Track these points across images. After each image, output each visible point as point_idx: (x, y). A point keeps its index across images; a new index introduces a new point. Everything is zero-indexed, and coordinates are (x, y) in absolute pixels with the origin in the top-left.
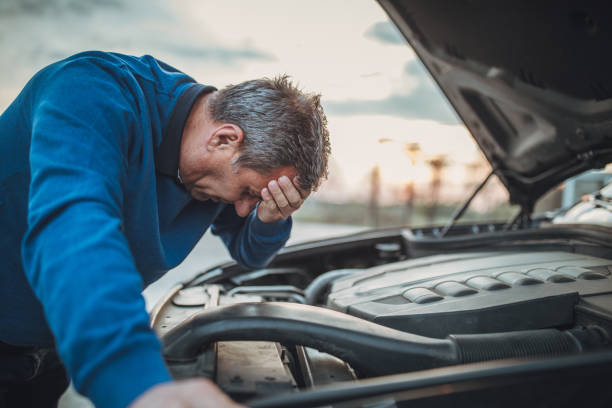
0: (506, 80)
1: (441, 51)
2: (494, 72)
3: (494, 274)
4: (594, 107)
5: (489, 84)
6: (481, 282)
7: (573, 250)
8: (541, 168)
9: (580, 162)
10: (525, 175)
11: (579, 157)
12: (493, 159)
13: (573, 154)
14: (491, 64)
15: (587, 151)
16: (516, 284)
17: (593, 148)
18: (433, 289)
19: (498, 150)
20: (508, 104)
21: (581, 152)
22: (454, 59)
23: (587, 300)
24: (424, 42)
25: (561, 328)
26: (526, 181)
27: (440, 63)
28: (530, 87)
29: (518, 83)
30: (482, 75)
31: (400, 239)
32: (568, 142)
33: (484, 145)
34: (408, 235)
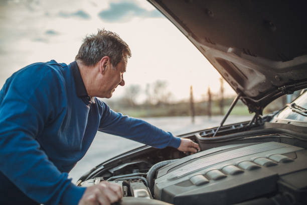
0: (237, 53)
1: (203, 41)
2: (230, 50)
4: (282, 65)
5: (229, 56)
7: (280, 140)
8: (261, 95)
9: (280, 91)
10: (255, 98)
11: (279, 88)
12: (238, 91)
13: (277, 87)
14: (229, 46)
15: (283, 86)
17: (286, 84)
19: (240, 86)
20: (241, 65)
22: (210, 44)
24: (194, 36)
26: (255, 101)
27: (205, 47)
29: (243, 54)
30: (225, 51)
31: (194, 138)
32: (272, 82)
33: (232, 84)
34: (198, 136)
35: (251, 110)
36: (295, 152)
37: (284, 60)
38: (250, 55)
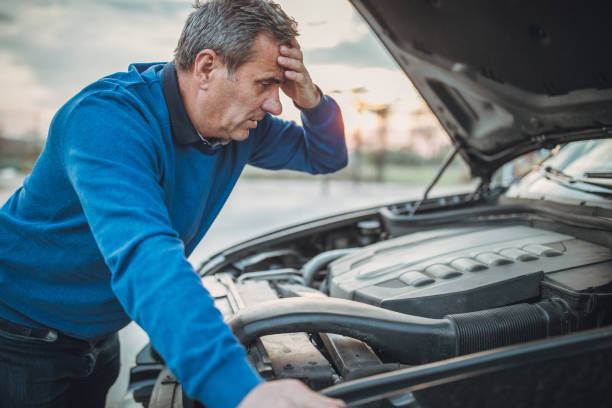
0: (470, 74)
1: (409, 46)
2: (458, 67)
3: (473, 254)
4: (547, 101)
5: (454, 77)
6: (464, 264)
7: (532, 224)
8: (499, 148)
9: (533, 143)
10: (486, 153)
11: (533, 140)
12: (457, 139)
13: (528, 138)
14: (456, 60)
15: (540, 135)
16: (492, 264)
17: (546, 133)
18: (423, 271)
19: (461, 131)
20: (470, 93)
21: (535, 136)
22: (421, 54)
23: (551, 277)
24: (393, 37)
25: (532, 301)
26: (487, 158)
27: (409, 57)
28: (490, 82)
29: (479, 76)
30: (448, 69)
31: (378, 217)
32: (523, 128)
33: (447, 126)
34: (386, 213)
35: (474, 174)
36: (561, 242)
37: (552, 94)
38: (494, 78)
